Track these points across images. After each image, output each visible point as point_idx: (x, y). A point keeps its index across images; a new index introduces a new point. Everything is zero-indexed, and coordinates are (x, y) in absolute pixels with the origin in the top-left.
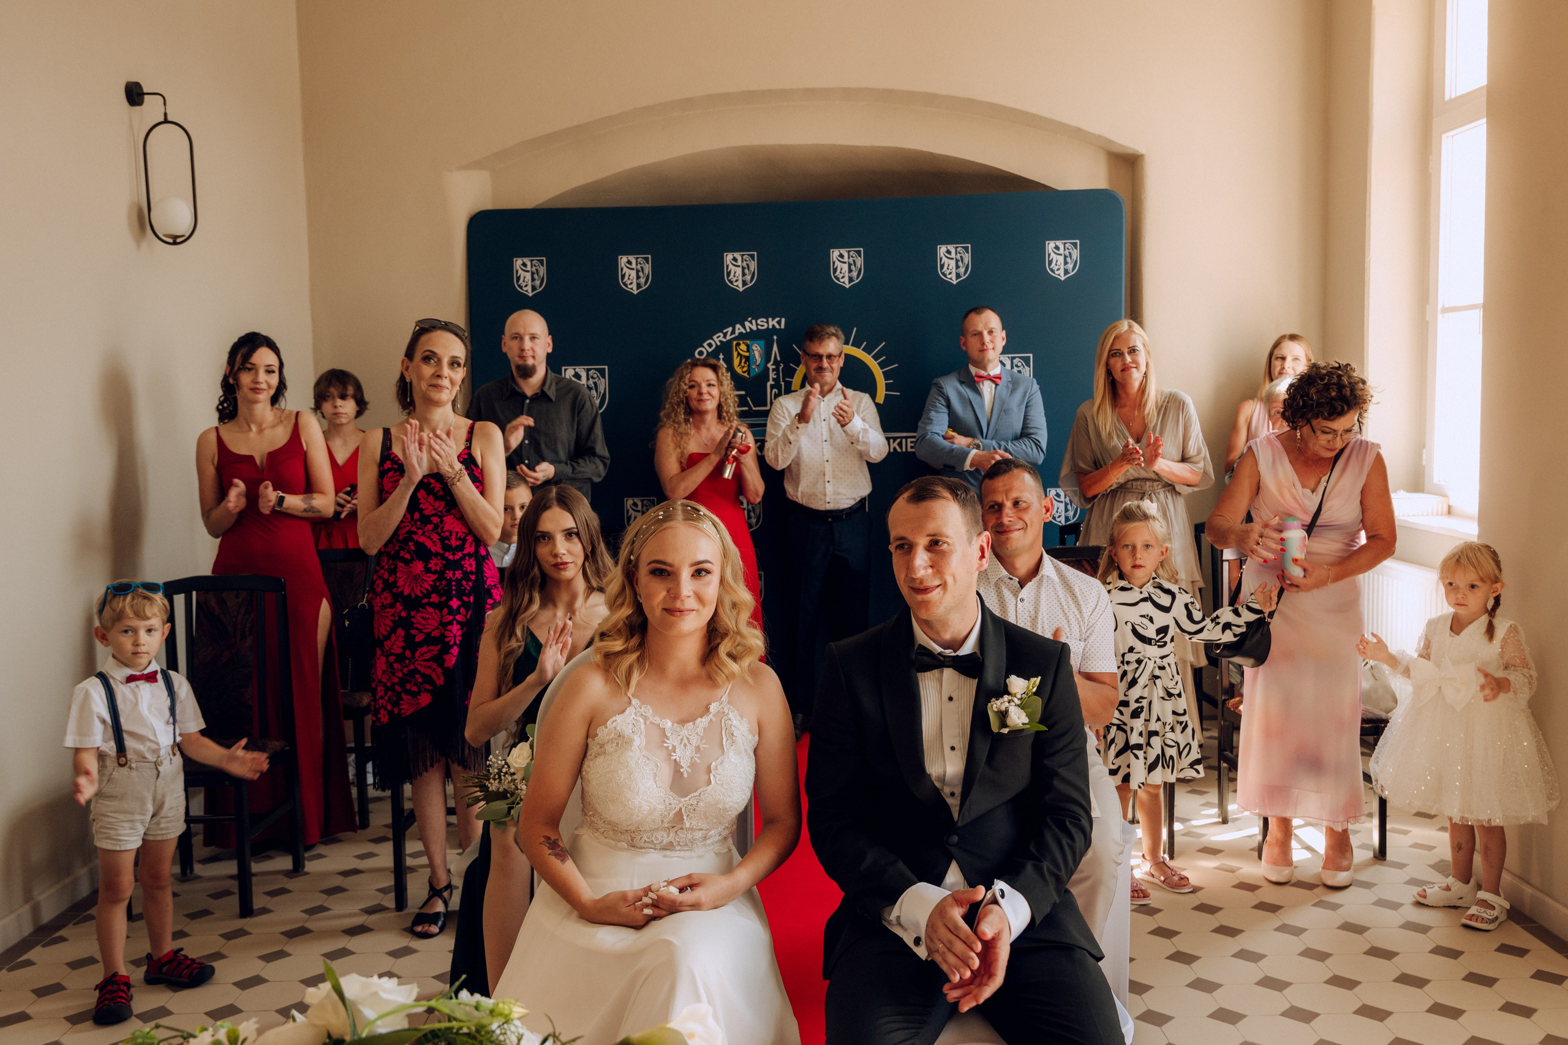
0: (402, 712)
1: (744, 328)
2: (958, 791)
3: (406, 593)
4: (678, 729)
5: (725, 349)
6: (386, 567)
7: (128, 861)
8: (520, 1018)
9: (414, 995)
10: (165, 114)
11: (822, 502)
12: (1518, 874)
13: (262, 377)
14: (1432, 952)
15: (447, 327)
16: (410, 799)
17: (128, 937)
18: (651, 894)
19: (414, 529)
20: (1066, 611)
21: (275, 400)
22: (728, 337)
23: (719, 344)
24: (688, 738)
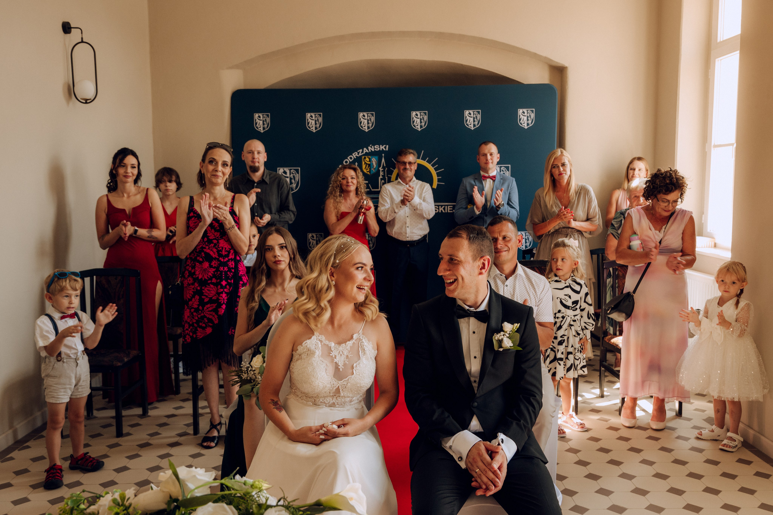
0: (198, 336)
1: (368, 149)
2: (477, 380)
3: (200, 278)
4: (338, 347)
5: (359, 160)
6: (190, 265)
7: (62, 409)
8: (266, 489)
9: (213, 477)
10: (82, 38)
11: (404, 237)
12: (747, 424)
13: (130, 170)
14: (705, 462)
15: (222, 146)
16: (201, 380)
17: (61, 446)
18: (324, 429)
19: (204, 246)
20: (529, 292)
21: (136, 181)
22: (360, 154)
23: (355, 157)
24: (342, 352)
